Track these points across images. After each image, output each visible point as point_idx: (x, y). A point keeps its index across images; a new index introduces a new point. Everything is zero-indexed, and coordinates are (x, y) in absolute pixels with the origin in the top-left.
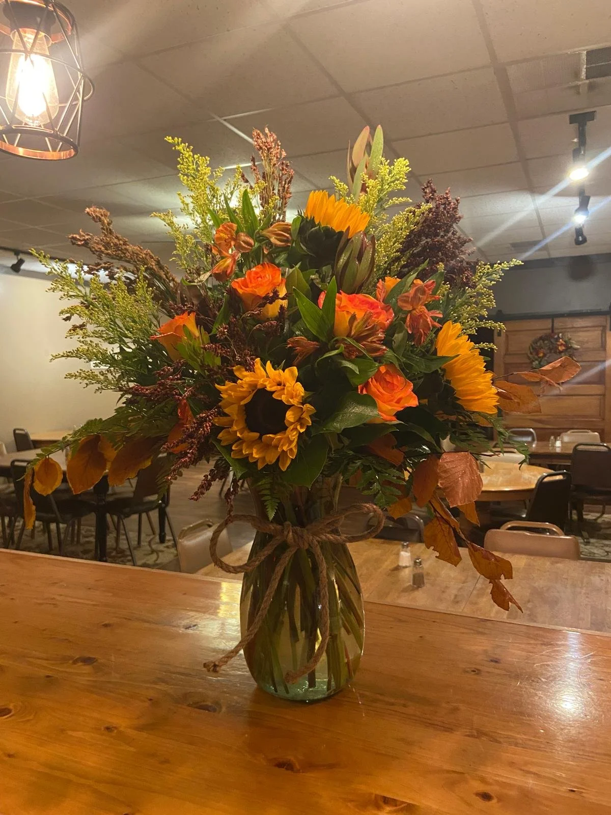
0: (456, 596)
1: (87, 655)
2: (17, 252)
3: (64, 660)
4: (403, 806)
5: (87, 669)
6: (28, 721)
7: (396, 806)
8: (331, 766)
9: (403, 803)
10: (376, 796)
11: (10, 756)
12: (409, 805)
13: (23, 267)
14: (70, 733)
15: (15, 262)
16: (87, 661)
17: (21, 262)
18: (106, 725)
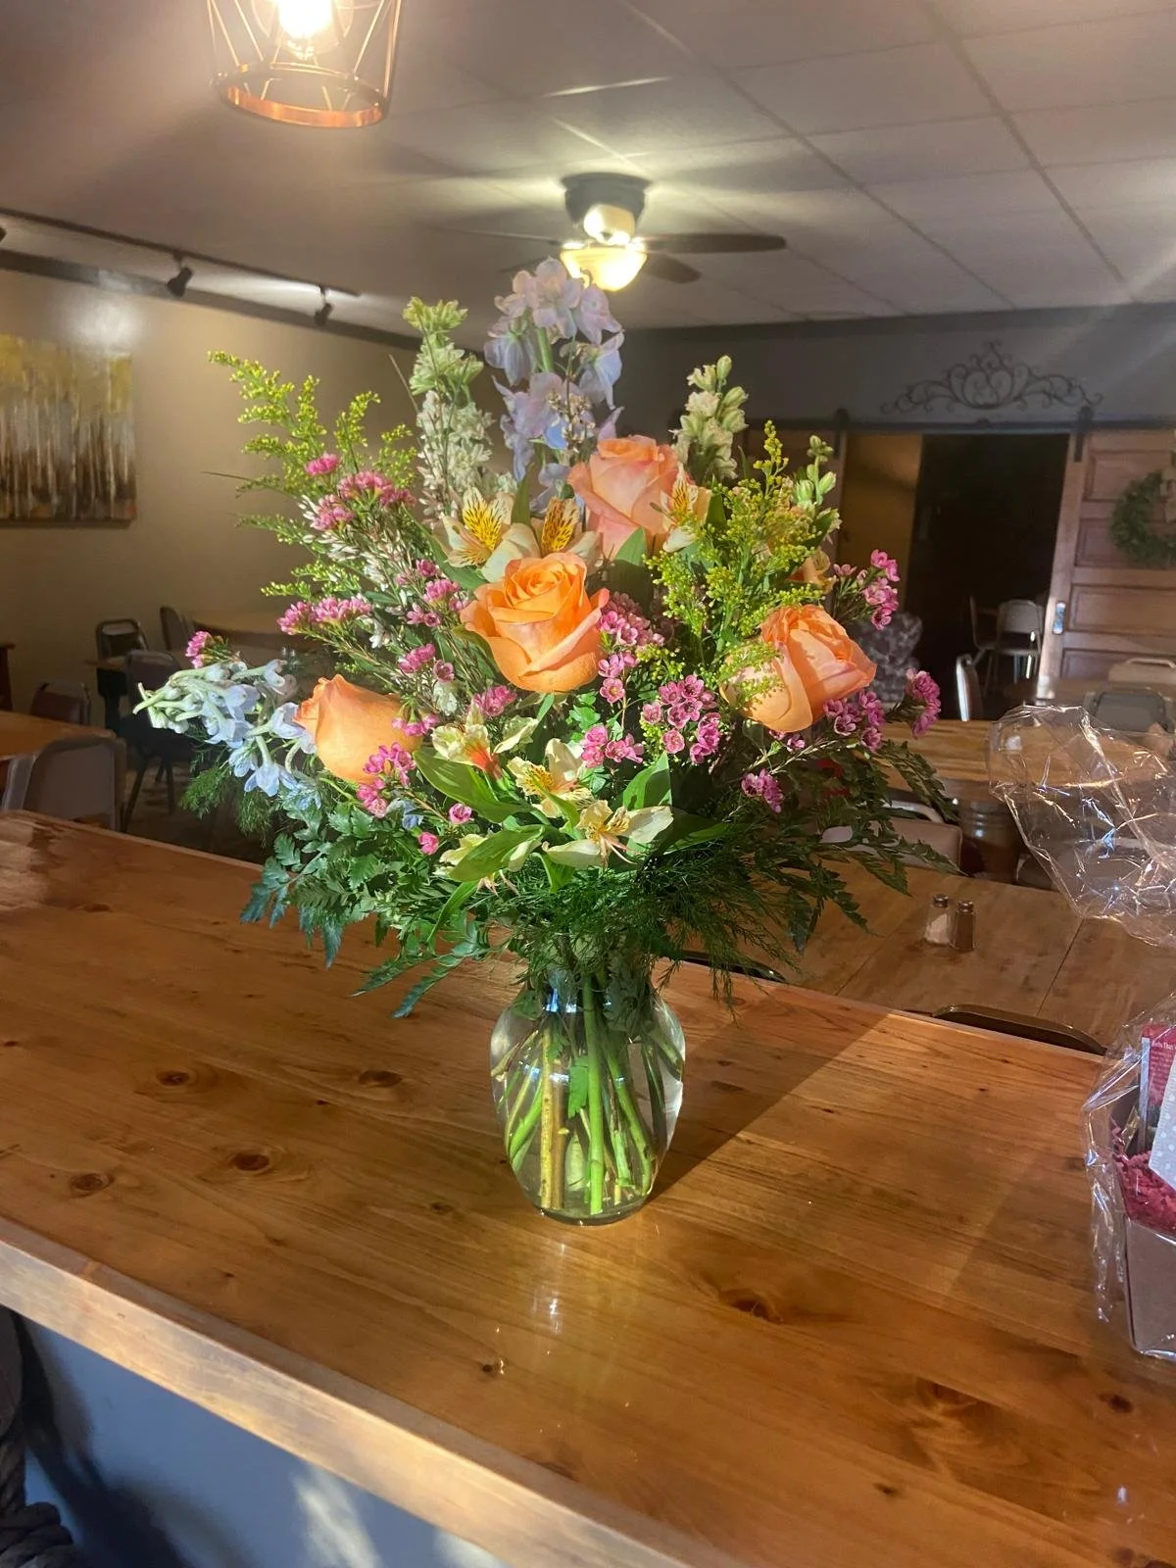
0: (1027, 979)
1: (382, 1067)
2: (178, 254)
3: (345, 1074)
4: (969, 1404)
5: (384, 1094)
6: (299, 1181)
7: (957, 1402)
8: (836, 1318)
9: (969, 1398)
10: (921, 1381)
11: (278, 1242)
12: (980, 1403)
13: (193, 283)
14: (373, 1209)
15: (175, 273)
16: (386, 1079)
17: (186, 274)
18: (434, 1201)
